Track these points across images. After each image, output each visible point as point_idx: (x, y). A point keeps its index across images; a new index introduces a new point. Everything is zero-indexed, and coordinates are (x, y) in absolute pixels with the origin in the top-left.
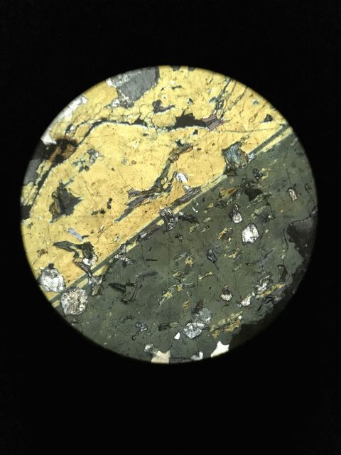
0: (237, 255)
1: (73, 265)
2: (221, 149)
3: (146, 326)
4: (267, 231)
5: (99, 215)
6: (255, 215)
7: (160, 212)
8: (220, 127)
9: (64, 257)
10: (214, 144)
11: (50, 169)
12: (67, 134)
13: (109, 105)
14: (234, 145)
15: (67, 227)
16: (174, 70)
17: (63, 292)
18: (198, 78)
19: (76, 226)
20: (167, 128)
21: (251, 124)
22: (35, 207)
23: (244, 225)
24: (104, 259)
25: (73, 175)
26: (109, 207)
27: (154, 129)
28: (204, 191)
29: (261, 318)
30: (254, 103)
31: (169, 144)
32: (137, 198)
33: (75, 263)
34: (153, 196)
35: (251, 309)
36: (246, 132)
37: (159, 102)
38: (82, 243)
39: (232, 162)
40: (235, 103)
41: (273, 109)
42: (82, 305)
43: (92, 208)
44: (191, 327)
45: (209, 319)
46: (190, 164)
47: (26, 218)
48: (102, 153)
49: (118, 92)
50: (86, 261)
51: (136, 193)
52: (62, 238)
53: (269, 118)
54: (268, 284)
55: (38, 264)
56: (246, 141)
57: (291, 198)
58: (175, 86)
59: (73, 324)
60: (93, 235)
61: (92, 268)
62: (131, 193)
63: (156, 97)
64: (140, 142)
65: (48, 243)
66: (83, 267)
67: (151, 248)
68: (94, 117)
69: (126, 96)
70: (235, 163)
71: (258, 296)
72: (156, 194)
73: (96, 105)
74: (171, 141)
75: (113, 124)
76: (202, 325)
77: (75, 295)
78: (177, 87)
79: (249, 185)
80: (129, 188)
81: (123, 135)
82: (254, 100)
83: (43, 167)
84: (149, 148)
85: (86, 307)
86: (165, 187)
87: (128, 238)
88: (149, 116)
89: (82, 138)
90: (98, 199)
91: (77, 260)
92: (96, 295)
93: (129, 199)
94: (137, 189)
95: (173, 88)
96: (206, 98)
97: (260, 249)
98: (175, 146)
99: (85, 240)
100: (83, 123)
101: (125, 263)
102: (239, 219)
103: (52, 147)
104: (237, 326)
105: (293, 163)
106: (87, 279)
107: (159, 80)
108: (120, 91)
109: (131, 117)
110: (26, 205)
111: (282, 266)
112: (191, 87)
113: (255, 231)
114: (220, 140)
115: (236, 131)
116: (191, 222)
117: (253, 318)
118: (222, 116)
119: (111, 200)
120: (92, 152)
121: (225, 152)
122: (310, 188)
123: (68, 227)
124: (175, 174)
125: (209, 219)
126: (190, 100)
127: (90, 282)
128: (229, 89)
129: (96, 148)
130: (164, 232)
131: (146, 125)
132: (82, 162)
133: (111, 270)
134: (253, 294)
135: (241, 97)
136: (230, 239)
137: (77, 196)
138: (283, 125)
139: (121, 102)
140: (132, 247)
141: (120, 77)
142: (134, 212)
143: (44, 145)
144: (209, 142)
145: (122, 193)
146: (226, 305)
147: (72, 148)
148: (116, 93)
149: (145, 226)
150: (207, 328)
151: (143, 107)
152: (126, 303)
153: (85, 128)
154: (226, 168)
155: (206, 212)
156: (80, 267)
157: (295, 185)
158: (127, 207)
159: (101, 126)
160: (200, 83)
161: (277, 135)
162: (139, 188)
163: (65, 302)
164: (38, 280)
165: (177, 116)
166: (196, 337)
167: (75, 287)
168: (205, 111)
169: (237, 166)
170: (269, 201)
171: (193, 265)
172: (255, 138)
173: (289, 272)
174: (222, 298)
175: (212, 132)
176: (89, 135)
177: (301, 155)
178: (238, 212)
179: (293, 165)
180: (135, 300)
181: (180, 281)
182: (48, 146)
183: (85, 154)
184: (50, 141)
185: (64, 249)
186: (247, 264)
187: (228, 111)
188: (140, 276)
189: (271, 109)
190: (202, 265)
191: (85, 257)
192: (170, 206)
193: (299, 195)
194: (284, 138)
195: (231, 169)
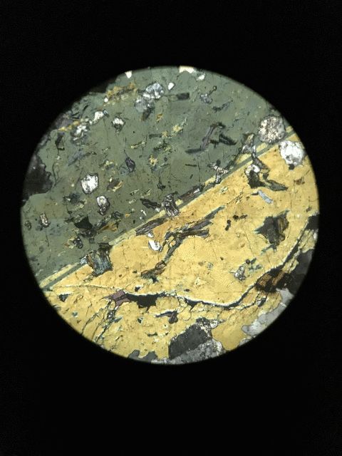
0: (105, 163)
1: (269, 166)
2: (113, 271)
3: (202, 99)
4: (73, 185)
5: (239, 216)
6: (83, 203)
7: (178, 213)
8: (112, 293)
9: (278, 175)
10: (120, 276)
11: (285, 264)
12: (265, 297)
13: (220, 322)
14: (100, 274)
16: (154, 352)
17: (281, 140)
19: (264, 206)
20: (165, 296)
21: (80, 293)
22: (302, 227)
23: (95, 192)
24: (239, 170)
25: (262, 257)
26: (229, 222)
27: (178, 295)
28: (133, 231)
29: (85, 98)
30: (76, 314)
31: (165, 279)
32: (201, 228)
33: (267, 169)
34: (185, 230)
35: (95, 107)
36: (87, 286)
37: (171, 322)
38: (259, 188)
39: (103, 257)
40: (96, 315)
41: (56, 307)
42: (264, 125)
43: (247, 222)
44: (156, 94)
45: (138, 101)
46: (145, 258)
47: (313, 217)
48: (232, 276)
49: (211, 335)
50: (257, 170)
51: (200, 233)
52: (278, 194)
53: (61, 295)
54: (75, 132)
55: (305, 170)
56: (87, 277)
57: (46, 216)
58: (154, 337)
61: (251, 162)
62: (206, 234)
63: (173, 328)
64: (193, 283)
65: (293, 190)
66: (260, 164)
67: (191, 177)
68: (236, 312)
69: (203, 330)
70: (100, 256)
71: (87, 120)
72: (181, 231)
73: (234, 323)
74: (162, 283)
75: (218, 303)
76: (145, 95)
77: (271, 136)
78: (153, 335)
79: (87, 233)
80: (207, 239)
81: (209, 292)
82: (77, 316)
83: (292, 266)
84: (185, 277)
85: (260, 122)
86: (172, 238)
87: (212, 189)
88: (183, 309)
89: (250, 292)
90: (240, 231)
91: (265, 171)
92: (249, 134)
93: (208, 229)
94: (200, 237)
95: (156, 334)
96: (124, 323)
97: (81, 167)
98: (159, 278)
99: (255, 191)
100: (249, 307)
101: (218, 164)
102: (100, 199)
103: (280, 286)
104: (110, 92)
105: (42, 252)
106: (257, 151)
107: (169, 343)
108: (209, 336)
109: (202, 309)
110: (311, 229)
111: (61, 149)
112: (138, 334)
113: (84, 187)
114: (113, 279)
115: (97, 288)
116: (148, 201)
117: (93, 99)
118: (110, 303)
119: (227, 229)
120: (241, 277)
121: (110, 268)
122: (26, 225)
123: (272, 205)
124: (160, 250)
125: (130, 202)
126: (140, 321)
127: (254, 147)
128: (101, 330)
129: (237, 282)
130: (176, 193)
131: (186, 300)
132: (252, 268)
133: (233, 159)
134: (91, 122)
135: (89, 321)
136: (111, 180)
137: (261, 235)
138: (49, 290)
139: (209, 325)
140: (209, 180)
142: (205, 216)
143: (289, 289)
144: (124, 279)
145: (215, 235)
146: (119, 114)
147: (261, 283)
148: (213, 334)
149: (195, 200)
150: (141, 92)
151: (187, 318)
152: (220, 124)
153: (247, 302)
154: (109, 252)
155: (133, 210)
156: (263, 164)
157: (41, 229)
159: (231, 302)
160: (129, 337)
161: (56, 281)
162: (198, 238)
163: (281, 130)
164: (305, 155)
165: (154, 307)
166: (152, 84)
167: (270, 144)
168: (126, 310)
169: (98, 253)
170: (68, 216)
171: (150, 157)
172: (78, 279)
173: (53, 142)
174: (123, 121)
175: (121, 289)
176: (243, 294)
177: (33, 259)
178: (101, 207)
179: (41, 249)
180: (211, 126)
181: (164, 141)
182: (285, 287)
183: (249, 276)
184: (282, 292)
185: (276, 183)
186: (95, 154)
187: (103, 307)
188: (203, 150)
189: (60, 308)
190: (140, 156)
191: (258, 173)
192: (168, 219)
193: (38, 219)
194: (49, 278)
195: (105, 250)
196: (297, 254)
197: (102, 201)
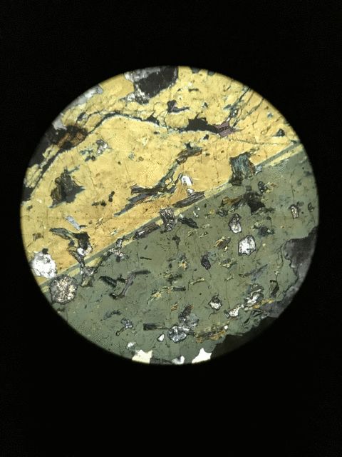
0: (231, 265)
1: (67, 253)
2: (229, 157)
3: (131, 323)
4: (264, 245)
5: (100, 206)
6: (255, 227)
7: (161, 212)
8: (232, 135)
9: (59, 244)
10: (222, 152)
11: (57, 155)
12: (78, 122)
13: (124, 99)
14: (242, 155)
15: (66, 214)
16: (193, 73)
17: (55, 279)
18: (216, 84)
19: (75, 214)
20: (179, 129)
21: (263, 137)
22: (37, 191)
23: (243, 237)
24: (99, 251)
25: (79, 163)
26: (111, 200)
27: (165, 128)
28: (207, 196)
29: (247, 330)
30: (269, 116)
31: (178, 146)
32: (139, 196)
33: (70, 251)
34: (156, 194)
35: (238, 321)
36: (256, 143)
37: (174, 102)
38: (79, 232)
39: (238, 172)
40: (250, 114)
41: (287, 125)
42: (70, 294)
43: (93, 199)
44: (177, 331)
45: (195, 325)
46: (197, 168)
47: (26, 200)
48: (111, 145)
49: (135, 87)
50: (80, 251)
51: (140, 190)
52: (60, 225)
53: (281, 133)
54: (259, 298)
55: (32, 248)
56: (255, 153)
57: (293, 216)
58: (192, 88)
59: (59, 312)
60: (90, 225)
61: (85, 259)
62: (134, 190)
63: (172, 96)
64: (150, 140)
65: (45, 228)
67: (146, 247)
68: (108, 108)
69: (142, 91)
70: (241, 173)
71: (246, 309)
72: (159, 193)
73: (111, 97)
74: (181, 142)
75: (126, 118)
76: (187, 330)
77: (65, 284)
78: (193, 90)
79: (253, 196)
80: (133, 184)
81: (134, 130)
82: (268, 113)
83: (50, 151)
84: (158, 146)
85: (74, 297)
86: (169, 187)
87: (125, 234)
88: (162, 115)
89: (93, 128)
90: (100, 190)
91: (72, 249)
92: (86, 286)
93: (132, 194)
94: (141, 186)
95: (190, 90)
96: (221, 104)
97: (255, 262)
98: (184, 147)
99: (83, 230)
100: (95, 113)
101: (118, 259)
103: (62, 132)
104: (222, 336)
105: (299, 181)
106: (79, 269)
107: (177, 81)
108: (137, 86)
109: (143, 113)
110: (28, 187)
112: (208, 92)
113: (253, 243)
114: (230, 149)
115: (246, 141)
116: (190, 226)
117: (239, 329)
118: (235, 125)
119: (113, 193)
120: (101, 143)
121: (233, 161)
122: (313, 208)
124: (181, 176)
125: (209, 225)
126: (206, 104)
127: (82, 272)
128: (245, 99)
129: (105, 139)
130: (162, 232)
131: (158, 123)
132: (89, 152)
133: (104, 263)
134: (243, 306)
136: (226, 248)
137: (80, 185)
138: (295, 142)
139: (136, 97)
140: (128, 243)
141: (138, 72)
142: (134, 208)
143: (54, 129)
144: (218, 149)
145: (125, 187)
146: (214, 313)
147: (81, 137)
148: (133, 87)
149: (143, 224)
150: (191, 333)
151: (158, 105)
152: (114, 297)
153: (96, 118)
154: (233, 176)
155: (206, 218)
156: (74, 255)
157: (298, 203)
158: (129, 202)
159: (113, 118)
160: (217, 89)
161: (287, 151)
162: (142, 185)
163: (54, 289)
164: (31, 263)
165: (190, 118)
166: (180, 341)
167: (66, 276)
168: (219, 117)
169: (244, 176)
170: (270, 215)
171: (186, 268)
172: (265, 151)
173: (281, 289)
174: (211, 306)
175: (223, 139)
176: (101, 126)
177: (308, 174)
178: (237, 222)
179: (299, 183)
180: (124, 296)
181: (171, 283)
182: (58, 130)
183: (93, 144)
184: (61, 126)
185: (61, 236)
186: (240, 275)
187: (241, 121)
188: (133, 273)
189: (284, 123)
190: (196, 270)
191: (80, 247)
192: (172, 207)
193: (300, 213)
194: (294, 154)
195: (237, 179)
196: (44, 163)
197: (237, 228)
